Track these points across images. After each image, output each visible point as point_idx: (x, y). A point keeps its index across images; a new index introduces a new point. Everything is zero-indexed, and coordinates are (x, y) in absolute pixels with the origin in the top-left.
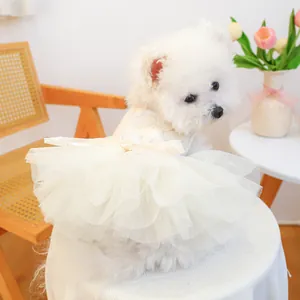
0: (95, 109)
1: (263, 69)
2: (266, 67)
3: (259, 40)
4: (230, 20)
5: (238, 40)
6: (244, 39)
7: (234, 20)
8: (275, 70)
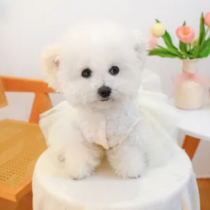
0: (47, 94)
1: (182, 58)
2: (184, 56)
3: (182, 36)
4: (155, 22)
5: (162, 36)
6: (166, 36)
7: (158, 22)
8: (191, 58)
